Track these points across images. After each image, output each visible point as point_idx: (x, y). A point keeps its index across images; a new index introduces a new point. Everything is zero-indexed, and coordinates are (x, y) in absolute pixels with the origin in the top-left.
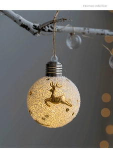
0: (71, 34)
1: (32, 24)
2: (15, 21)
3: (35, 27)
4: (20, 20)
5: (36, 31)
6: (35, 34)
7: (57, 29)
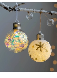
0: (28, 12)
2: (1, 6)
3: (10, 8)
4: (3, 5)
6: (10, 11)
7: (21, 9)
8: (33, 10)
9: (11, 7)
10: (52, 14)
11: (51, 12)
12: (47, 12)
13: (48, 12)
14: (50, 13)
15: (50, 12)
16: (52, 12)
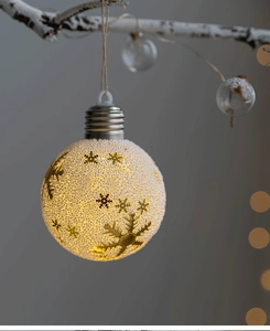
0: (134, 36)
1: (39, 13)
2: (1, 7)
4: (12, 5)
5: (47, 29)
6: (45, 35)
7: (97, 23)
8: (156, 23)
9: (52, 15)
10: (252, 44)
11: (249, 33)
12: (228, 33)
13: (236, 34)
14: (243, 39)
15: (244, 35)
16: (256, 34)
